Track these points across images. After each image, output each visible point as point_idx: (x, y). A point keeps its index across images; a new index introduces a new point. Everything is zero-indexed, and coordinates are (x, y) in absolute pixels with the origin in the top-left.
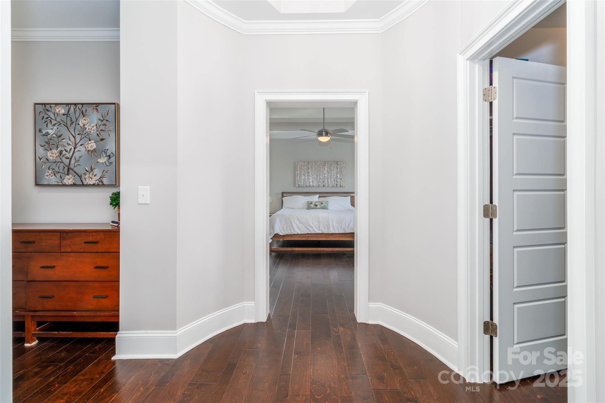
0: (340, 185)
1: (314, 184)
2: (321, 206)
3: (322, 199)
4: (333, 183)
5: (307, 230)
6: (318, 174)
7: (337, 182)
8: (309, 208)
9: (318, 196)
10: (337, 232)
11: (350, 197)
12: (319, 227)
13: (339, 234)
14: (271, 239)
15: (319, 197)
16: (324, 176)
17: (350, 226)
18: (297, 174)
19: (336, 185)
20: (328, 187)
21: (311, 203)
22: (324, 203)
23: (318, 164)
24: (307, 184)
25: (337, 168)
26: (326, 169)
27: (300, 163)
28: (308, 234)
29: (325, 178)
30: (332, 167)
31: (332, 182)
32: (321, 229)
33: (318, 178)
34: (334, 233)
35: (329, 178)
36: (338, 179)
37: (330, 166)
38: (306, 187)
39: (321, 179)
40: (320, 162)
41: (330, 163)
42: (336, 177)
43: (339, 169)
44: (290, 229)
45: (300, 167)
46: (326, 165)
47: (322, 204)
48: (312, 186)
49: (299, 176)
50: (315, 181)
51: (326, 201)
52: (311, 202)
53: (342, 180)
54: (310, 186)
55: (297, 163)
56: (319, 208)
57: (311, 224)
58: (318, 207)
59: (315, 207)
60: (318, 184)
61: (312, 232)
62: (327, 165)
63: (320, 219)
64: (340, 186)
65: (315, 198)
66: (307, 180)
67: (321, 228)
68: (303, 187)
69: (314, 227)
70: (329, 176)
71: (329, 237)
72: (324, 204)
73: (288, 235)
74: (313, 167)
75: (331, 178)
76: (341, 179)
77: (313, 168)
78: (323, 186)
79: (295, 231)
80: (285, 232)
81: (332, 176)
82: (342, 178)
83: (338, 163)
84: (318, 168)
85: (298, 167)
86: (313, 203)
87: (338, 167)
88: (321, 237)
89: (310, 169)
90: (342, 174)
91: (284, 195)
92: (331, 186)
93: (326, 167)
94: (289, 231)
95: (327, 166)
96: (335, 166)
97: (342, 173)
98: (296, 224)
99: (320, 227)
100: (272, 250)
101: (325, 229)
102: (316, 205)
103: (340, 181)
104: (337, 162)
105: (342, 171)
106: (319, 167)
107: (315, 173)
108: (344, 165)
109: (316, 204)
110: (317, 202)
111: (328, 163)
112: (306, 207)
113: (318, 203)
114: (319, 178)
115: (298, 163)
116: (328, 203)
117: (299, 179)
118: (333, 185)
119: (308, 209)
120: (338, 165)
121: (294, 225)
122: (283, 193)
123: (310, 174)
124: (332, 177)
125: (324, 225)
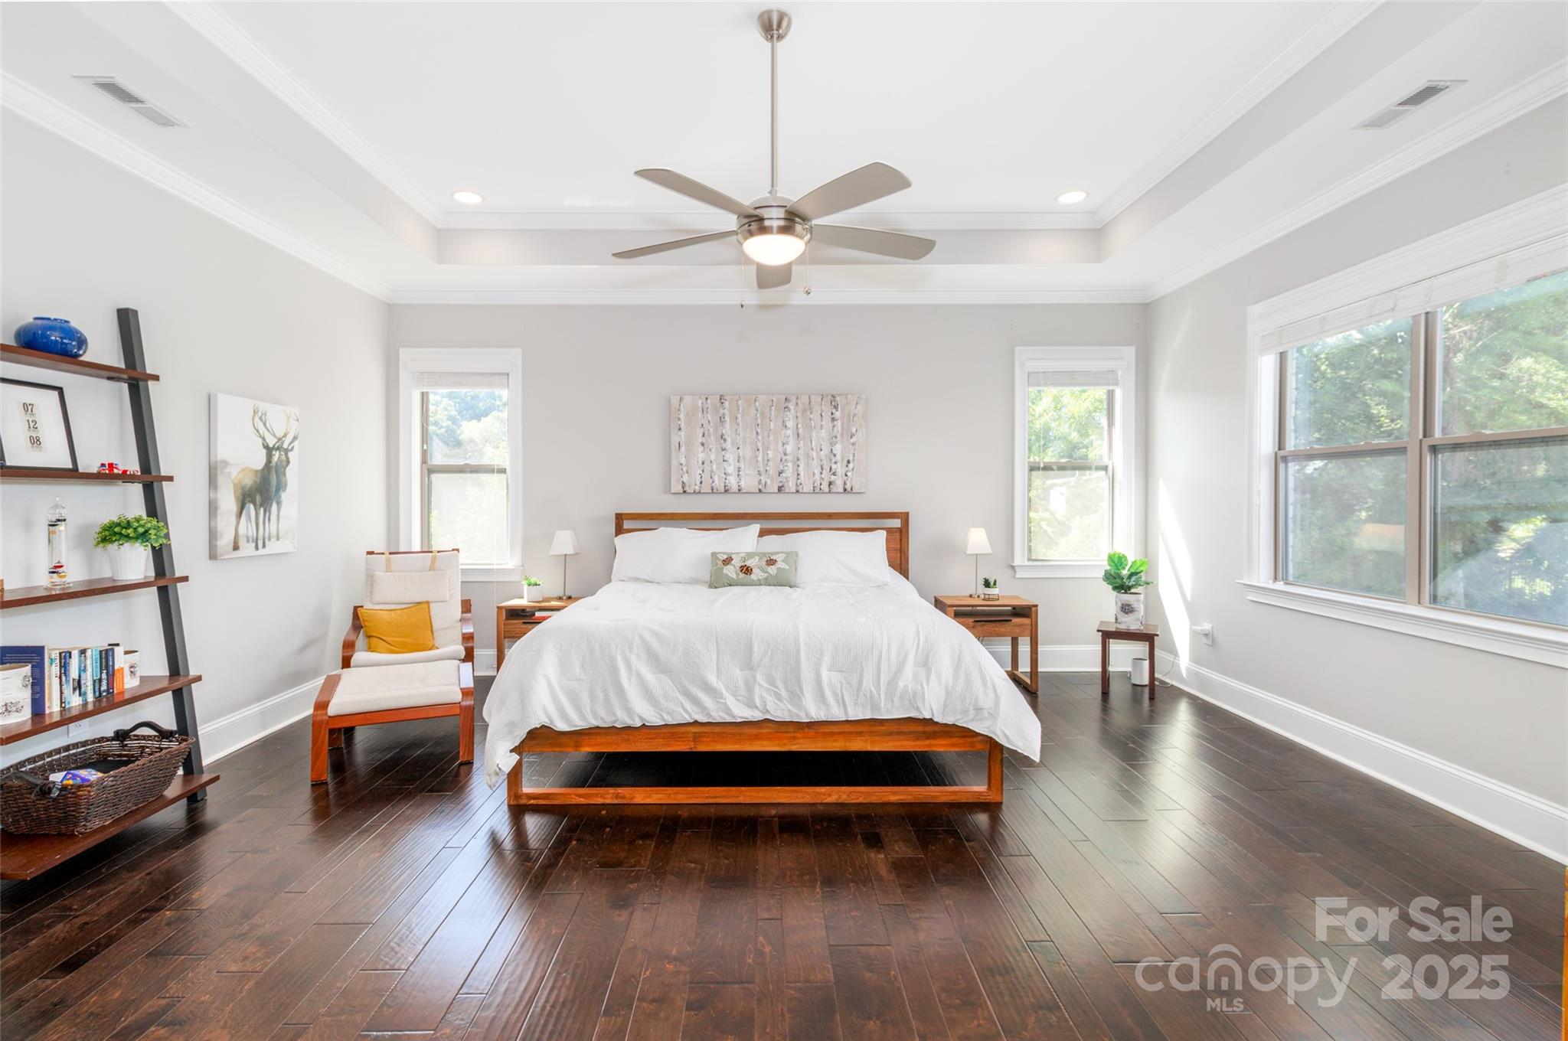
0: (845, 484)
1: (742, 483)
2: (766, 572)
3: (773, 543)
4: (817, 477)
5: (688, 706)
6: (760, 444)
7: (834, 474)
8: (717, 582)
9: (756, 527)
10: (838, 714)
11: (885, 532)
12: (750, 690)
13: (847, 722)
14: (511, 751)
15: (763, 533)
16: (781, 449)
17: (901, 684)
18: (675, 439)
19: (830, 483)
20: (797, 491)
21: (728, 561)
22: (779, 558)
23: (757, 404)
24: (716, 482)
25: (833, 419)
26: (790, 424)
27: (687, 399)
28: (696, 723)
29: (784, 458)
30: (811, 416)
31: (814, 474)
32: (758, 702)
33: (760, 459)
34: (824, 719)
35: (801, 458)
36: (835, 463)
37: (804, 410)
38: (713, 493)
39: (771, 463)
40: (764, 397)
41: (804, 399)
42: (826, 456)
43: (838, 423)
44: (607, 700)
45: (687, 415)
46: (792, 406)
47: (771, 562)
48: (735, 488)
49: (683, 449)
50: (748, 472)
51: (788, 554)
52: (725, 557)
53: (851, 466)
54: (726, 491)
55: (675, 401)
56: (759, 583)
57: (713, 679)
58: (753, 577)
59: (742, 575)
60: (760, 482)
61: (713, 714)
62: (792, 408)
63: (756, 649)
64: (845, 490)
65: (744, 541)
66: (714, 467)
67: (761, 697)
68: (700, 492)
69: (724, 692)
70: (801, 451)
71: (799, 735)
72: (780, 565)
73: (598, 728)
74: (739, 416)
75: (808, 456)
76: (849, 462)
77: (739, 420)
78: (779, 491)
79: (629, 711)
80: (583, 717)
81: (812, 449)
82: (851, 458)
83: (838, 398)
84: (759, 421)
85: (682, 416)
86: (737, 562)
87: (837, 414)
88: (758, 737)
89: (727, 425)
90: (853, 444)
91: (627, 525)
92: (807, 488)
93: (791, 415)
94: (602, 713)
95: (792, 411)
96: (827, 409)
97: (852, 440)
98: (639, 676)
99: (757, 689)
100: (523, 801)
101: (780, 700)
102: (746, 570)
103: (845, 469)
104: (834, 397)
105: (854, 430)
106: (763, 414)
107: (748, 440)
108: (859, 407)
109: (748, 563)
110: (750, 555)
111: (797, 398)
112: (707, 577)
113: (757, 558)
114: (763, 457)
115: (681, 399)
116: (795, 562)
117: (683, 461)
118: (817, 484)
119: (713, 585)
120: (836, 407)
121: (630, 680)
122: (620, 518)
123: (728, 445)
124: (814, 454)
125: (771, 681)
